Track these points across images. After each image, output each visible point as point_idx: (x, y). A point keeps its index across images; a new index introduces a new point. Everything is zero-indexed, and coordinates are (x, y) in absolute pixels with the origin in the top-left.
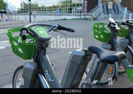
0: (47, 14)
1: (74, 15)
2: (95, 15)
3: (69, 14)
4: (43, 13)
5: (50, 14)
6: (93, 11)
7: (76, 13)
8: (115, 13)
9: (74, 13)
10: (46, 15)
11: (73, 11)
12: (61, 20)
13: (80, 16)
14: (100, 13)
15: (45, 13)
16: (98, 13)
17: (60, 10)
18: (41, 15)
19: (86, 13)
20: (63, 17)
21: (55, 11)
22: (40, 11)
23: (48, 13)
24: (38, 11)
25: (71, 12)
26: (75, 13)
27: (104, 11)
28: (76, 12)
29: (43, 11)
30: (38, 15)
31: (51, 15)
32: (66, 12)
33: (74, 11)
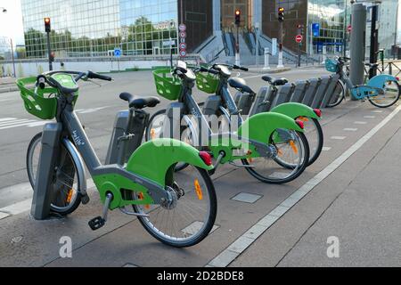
0: (92, 57)
1: (157, 59)
2: (207, 59)
3: (147, 56)
4: (82, 56)
5: (101, 57)
6: (201, 47)
7: (161, 53)
8: (251, 51)
9: (157, 53)
10: (90, 60)
11: (154, 48)
12: (127, 70)
13: (171, 60)
14: (216, 52)
15: (89, 55)
16: (213, 52)
17: (124, 47)
18: (78, 60)
19: (183, 53)
20: (131, 65)
21: (112, 51)
22: (75, 50)
23: (94, 55)
24: (71, 50)
25: (150, 52)
26: (159, 55)
27: (226, 48)
28: (161, 51)
29: (81, 50)
30: (70, 61)
31: (102, 60)
32: (139, 52)
33: (157, 50)
